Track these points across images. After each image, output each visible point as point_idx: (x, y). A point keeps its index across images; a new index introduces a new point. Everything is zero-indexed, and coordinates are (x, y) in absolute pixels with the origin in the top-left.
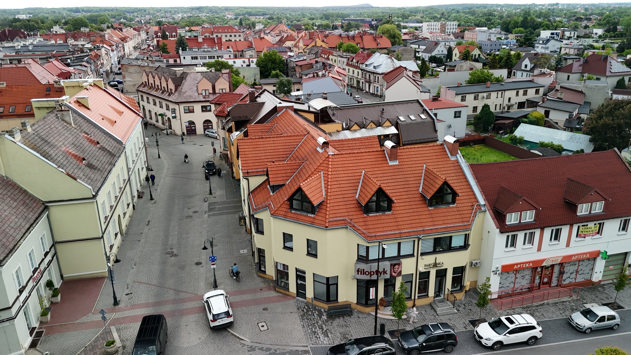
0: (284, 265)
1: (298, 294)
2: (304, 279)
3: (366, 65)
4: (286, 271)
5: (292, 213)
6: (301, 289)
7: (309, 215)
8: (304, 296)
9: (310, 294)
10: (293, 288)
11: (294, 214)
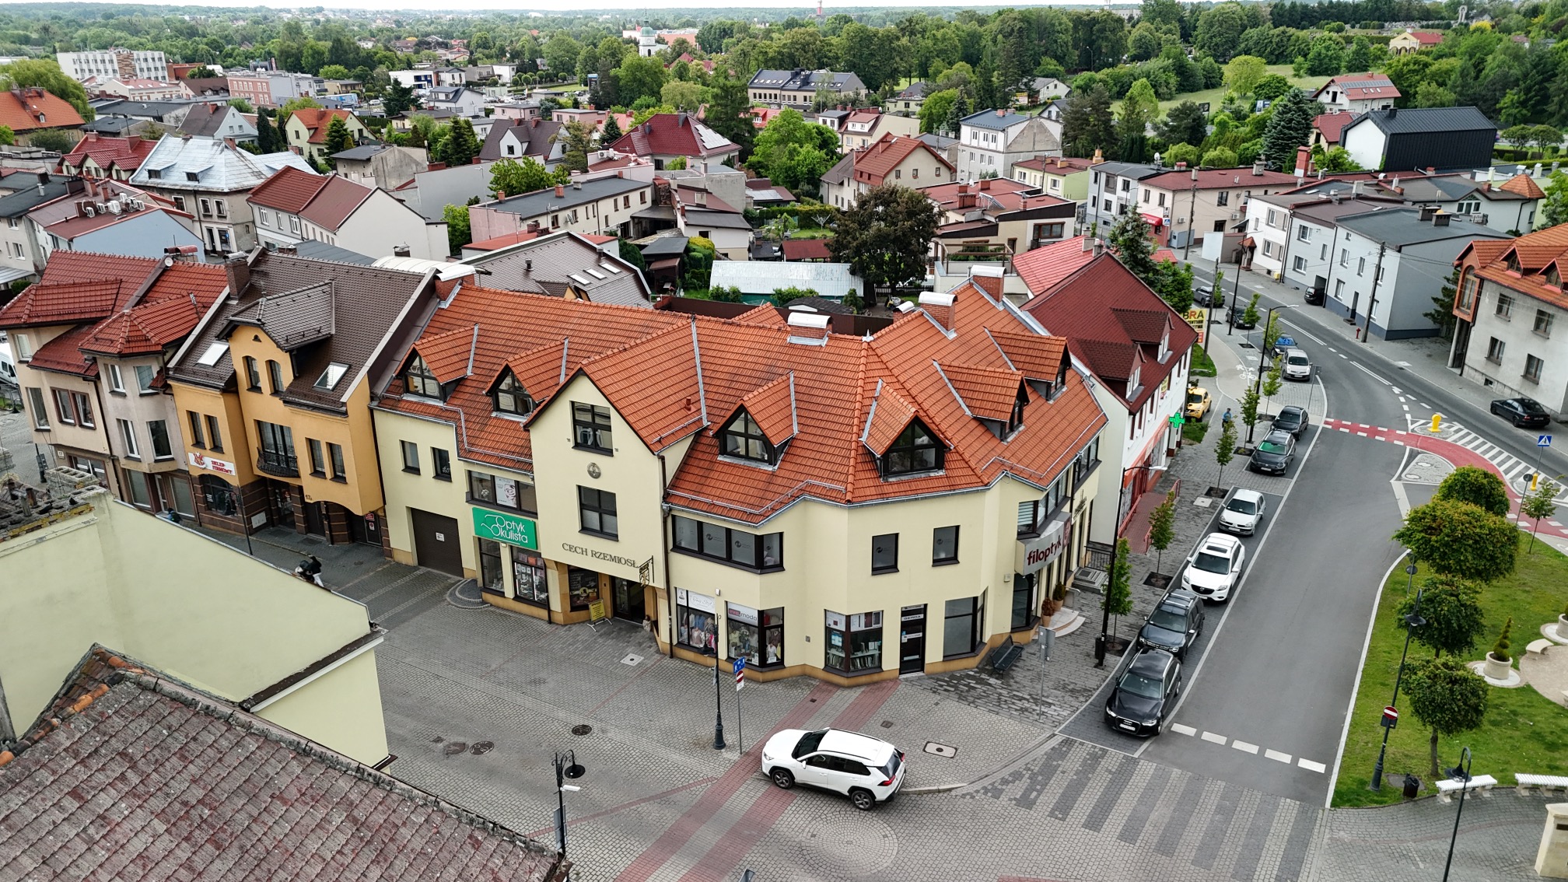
0: (868, 615)
1: (905, 667)
2: (921, 625)
3: (153, 174)
4: (874, 626)
5: (891, 484)
6: (913, 652)
7: (932, 474)
8: (920, 665)
9: (934, 652)
10: (891, 659)
11: (897, 483)
